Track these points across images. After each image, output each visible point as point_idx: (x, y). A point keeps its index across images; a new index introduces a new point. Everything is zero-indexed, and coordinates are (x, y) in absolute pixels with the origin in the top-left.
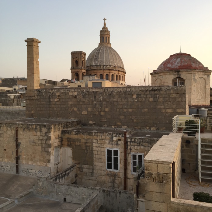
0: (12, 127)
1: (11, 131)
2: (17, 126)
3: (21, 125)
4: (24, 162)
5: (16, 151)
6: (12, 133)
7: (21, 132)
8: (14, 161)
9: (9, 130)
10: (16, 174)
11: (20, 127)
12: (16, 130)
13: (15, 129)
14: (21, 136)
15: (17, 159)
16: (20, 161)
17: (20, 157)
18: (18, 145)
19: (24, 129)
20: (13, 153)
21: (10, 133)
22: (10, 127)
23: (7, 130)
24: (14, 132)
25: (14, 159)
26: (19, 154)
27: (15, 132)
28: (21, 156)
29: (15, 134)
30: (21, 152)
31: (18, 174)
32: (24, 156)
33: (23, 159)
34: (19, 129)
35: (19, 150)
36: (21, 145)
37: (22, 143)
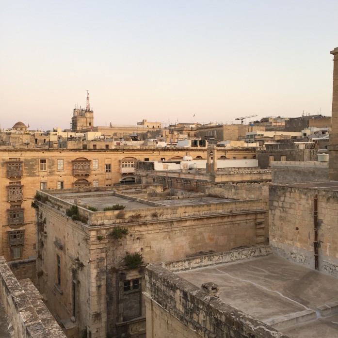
0: (309, 195)
1: (307, 200)
2: (317, 193)
3: (324, 193)
4: (328, 253)
5: (314, 233)
6: (309, 204)
7: (323, 204)
8: (312, 249)
9: (303, 199)
10: (315, 270)
11: (321, 196)
12: (315, 199)
13: (313, 198)
14: (323, 210)
15: (317, 245)
16: (321, 250)
17: (321, 243)
18: (317, 224)
19: (328, 199)
20: (309, 235)
21: (305, 203)
22: (305, 194)
23: (301, 198)
24: (311, 202)
25: (312, 246)
26: (320, 238)
27: (313, 203)
28: (323, 242)
29: (313, 205)
30: (322, 235)
31: (318, 270)
32: (328, 244)
33: (326, 247)
34: (320, 198)
35: (320, 233)
36: (322, 224)
37: (325, 222)
